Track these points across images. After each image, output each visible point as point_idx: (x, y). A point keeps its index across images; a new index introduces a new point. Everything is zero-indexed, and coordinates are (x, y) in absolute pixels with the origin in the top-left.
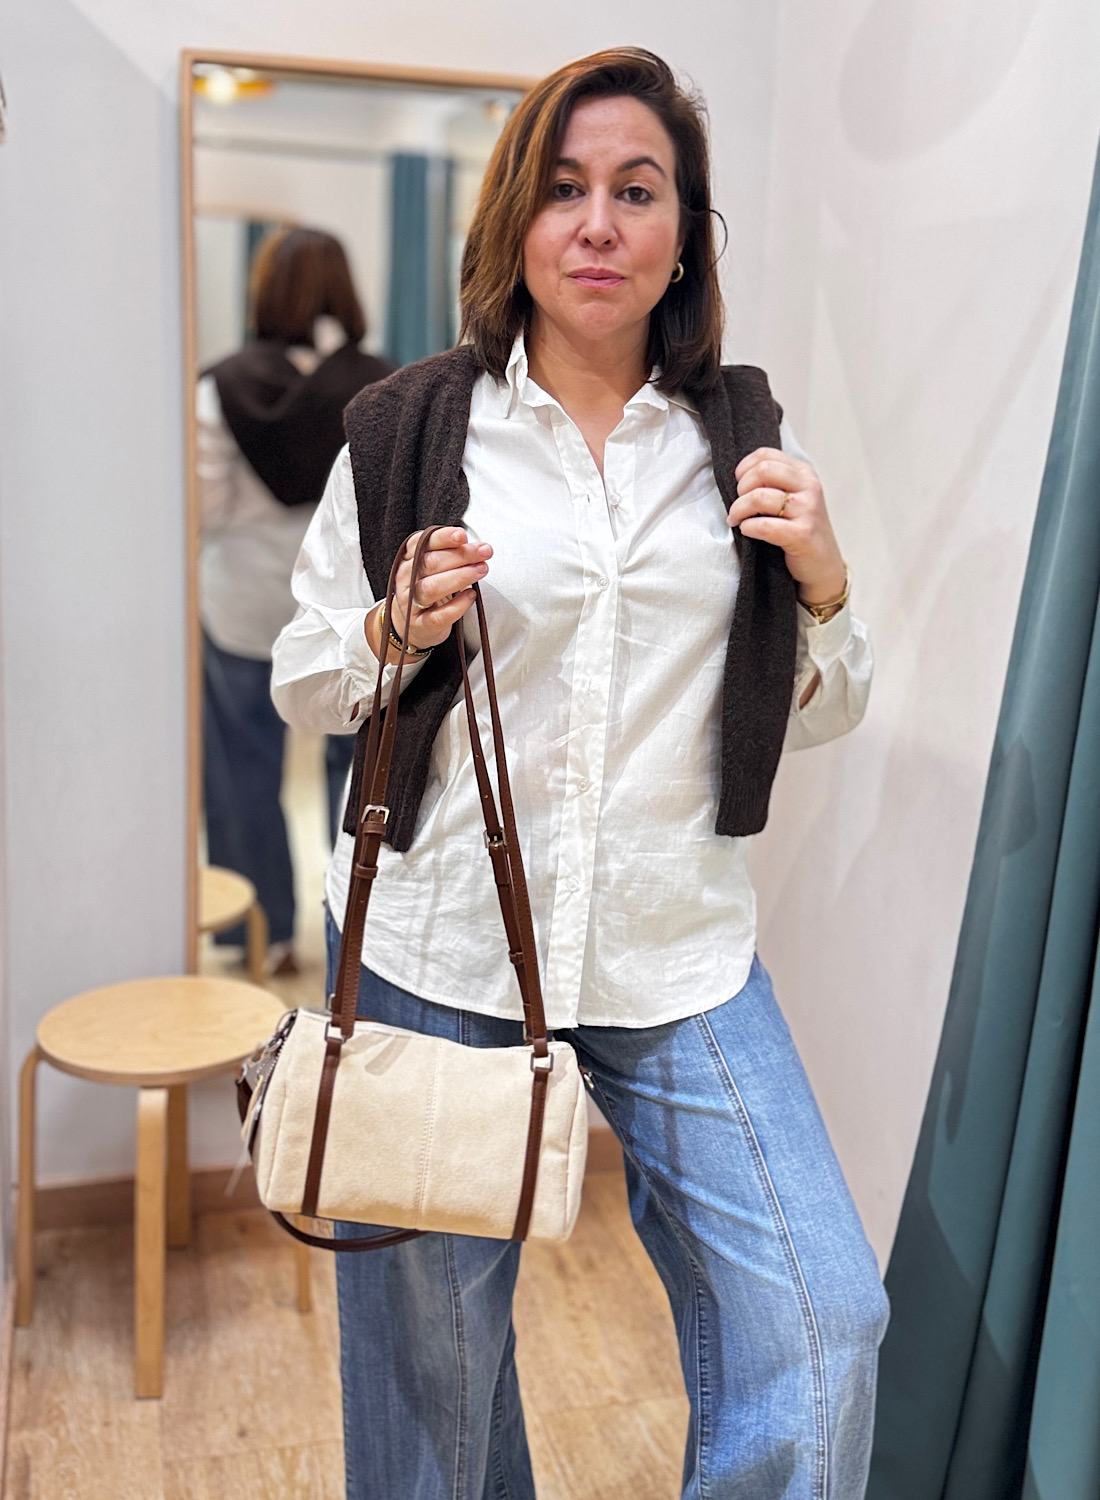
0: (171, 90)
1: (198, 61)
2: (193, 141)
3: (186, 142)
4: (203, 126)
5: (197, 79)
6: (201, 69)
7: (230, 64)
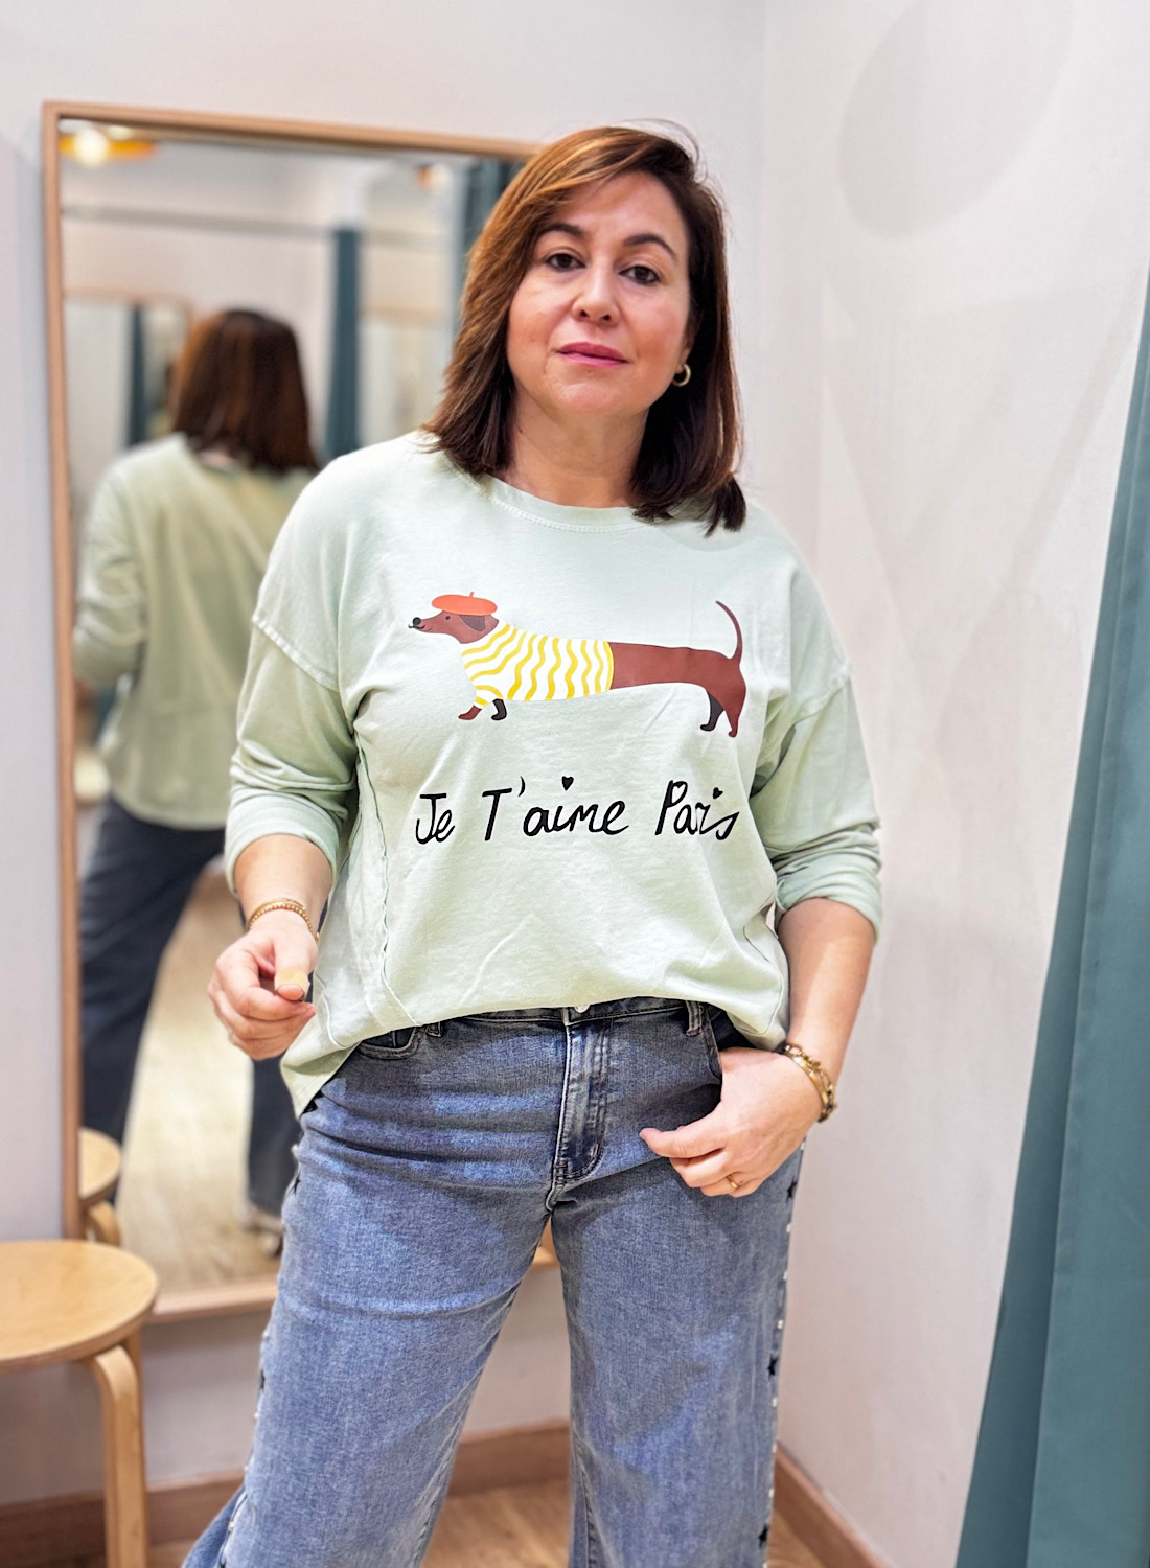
0: (31, 152)
1: (63, 117)
2: (61, 211)
3: (50, 214)
4: (73, 194)
5: (62, 137)
6: (67, 125)
7: (102, 120)
